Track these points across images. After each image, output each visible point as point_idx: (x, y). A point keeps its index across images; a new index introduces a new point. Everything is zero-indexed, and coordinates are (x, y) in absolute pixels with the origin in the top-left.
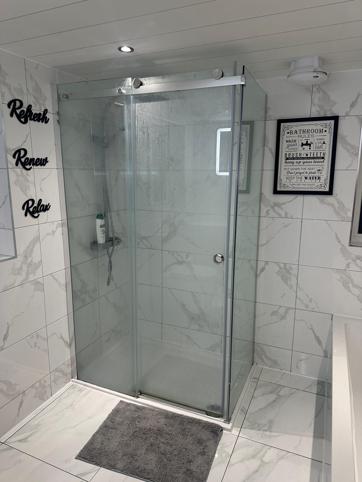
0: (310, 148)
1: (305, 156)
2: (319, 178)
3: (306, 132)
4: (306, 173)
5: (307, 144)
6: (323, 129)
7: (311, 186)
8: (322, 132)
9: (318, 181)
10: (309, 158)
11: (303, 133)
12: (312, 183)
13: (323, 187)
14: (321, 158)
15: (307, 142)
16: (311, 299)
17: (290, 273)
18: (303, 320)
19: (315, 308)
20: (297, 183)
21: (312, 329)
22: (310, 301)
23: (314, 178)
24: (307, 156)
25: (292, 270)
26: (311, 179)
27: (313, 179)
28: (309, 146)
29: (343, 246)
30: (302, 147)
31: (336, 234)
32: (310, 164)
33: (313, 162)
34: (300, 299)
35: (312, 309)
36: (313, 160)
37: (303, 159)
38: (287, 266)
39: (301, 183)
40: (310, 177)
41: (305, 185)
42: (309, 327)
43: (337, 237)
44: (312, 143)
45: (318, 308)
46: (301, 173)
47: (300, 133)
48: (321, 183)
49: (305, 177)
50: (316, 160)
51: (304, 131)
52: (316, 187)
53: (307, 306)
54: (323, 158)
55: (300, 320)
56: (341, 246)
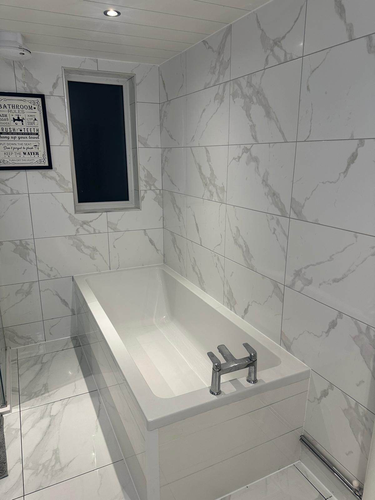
0: (23, 124)
1: (19, 131)
2: (37, 154)
3: (16, 108)
4: (24, 148)
5: (19, 119)
6: (32, 106)
7: (31, 161)
8: (32, 109)
9: (36, 156)
10: (23, 134)
11: (13, 108)
12: (31, 159)
13: (42, 162)
14: (36, 134)
15: (18, 117)
16: (51, 268)
17: (27, 249)
18: (48, 289)
19: (57, 275)
20: (17, 159)
21: (57, 295)
22: (51, 270)
23: (33, 154)
24: (21, 132)
25: (29, 245)
26: (29, 155)
27: (31, 154)
28: (22, 122)
29: (70, 214)
30: (14, 122)
31: (63, 205)
32: (26, 139)
33: (28, 137)
34: (41, 271)
35: (54, 276)
36: (28, 136)
37: (18, 134)
38: (22, 242)
39: (20, 159)
40: (28, 153)
41: (25, 160)
42: (55, 294)
43: (64, 208)
44: (23, 119)
45: (59, 274)
46: (18, 149)
47: (9, 108)
48: (40, 159)
49: (24, 153)
50: (31, 136)
51: (13, 106)
52: (36, 163)
53: (49, 275)
54: (37, 134)
55: (46, 290)
56: (69, 215)
